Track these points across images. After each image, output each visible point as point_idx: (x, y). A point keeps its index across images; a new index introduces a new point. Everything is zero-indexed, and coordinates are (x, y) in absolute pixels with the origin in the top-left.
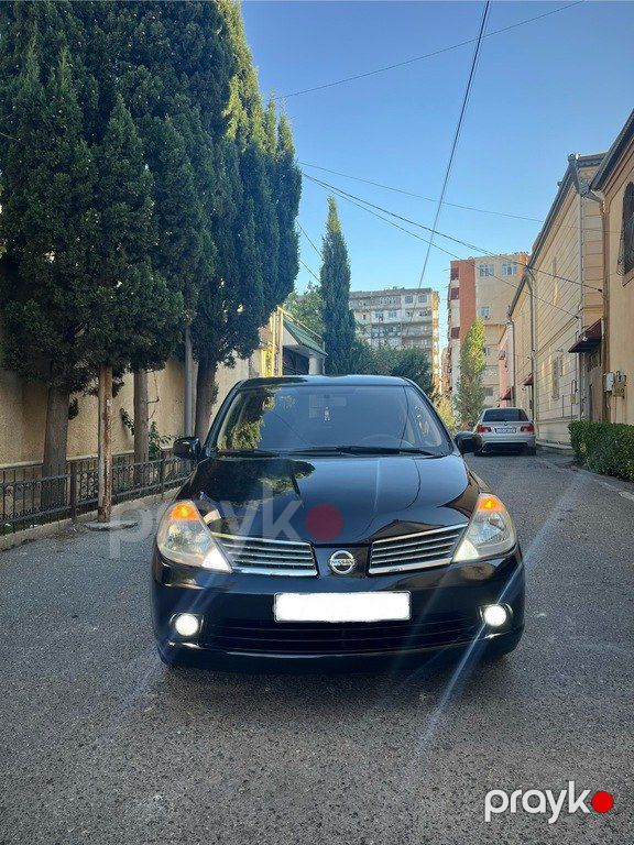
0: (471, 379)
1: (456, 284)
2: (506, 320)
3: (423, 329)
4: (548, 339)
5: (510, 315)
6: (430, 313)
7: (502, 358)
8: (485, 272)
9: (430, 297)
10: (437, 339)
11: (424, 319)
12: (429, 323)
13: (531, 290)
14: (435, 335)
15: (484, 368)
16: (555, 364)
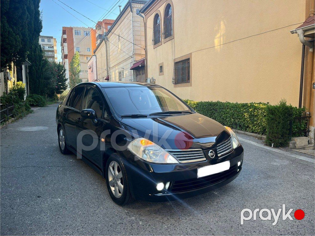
0: (75, 76)
1: (65, 36)
2: (92, 54)
3: (50, 53)
4: (116, 63)
5: (95, 52)
6: (53, 47)
7: (90, 69)
8: (77, 33)
9: (52, 40)
10: (57, 58)
11: (50, 49)
12: (53, 51)
13: (106, 44)
14: (55, 57)
15: (80, 71)
16: (120, 73)
